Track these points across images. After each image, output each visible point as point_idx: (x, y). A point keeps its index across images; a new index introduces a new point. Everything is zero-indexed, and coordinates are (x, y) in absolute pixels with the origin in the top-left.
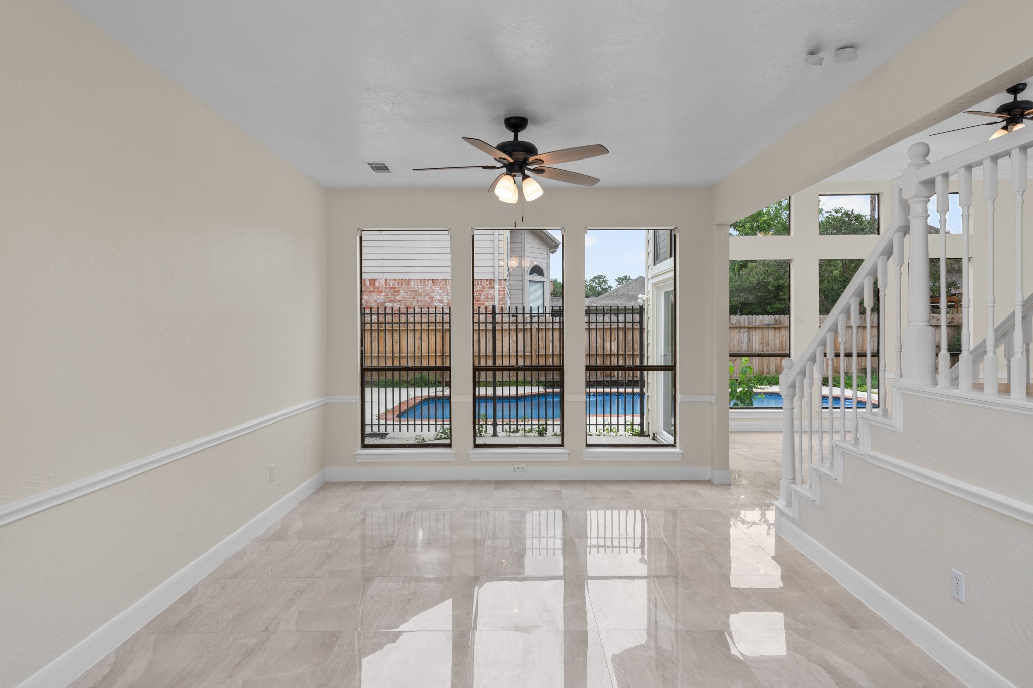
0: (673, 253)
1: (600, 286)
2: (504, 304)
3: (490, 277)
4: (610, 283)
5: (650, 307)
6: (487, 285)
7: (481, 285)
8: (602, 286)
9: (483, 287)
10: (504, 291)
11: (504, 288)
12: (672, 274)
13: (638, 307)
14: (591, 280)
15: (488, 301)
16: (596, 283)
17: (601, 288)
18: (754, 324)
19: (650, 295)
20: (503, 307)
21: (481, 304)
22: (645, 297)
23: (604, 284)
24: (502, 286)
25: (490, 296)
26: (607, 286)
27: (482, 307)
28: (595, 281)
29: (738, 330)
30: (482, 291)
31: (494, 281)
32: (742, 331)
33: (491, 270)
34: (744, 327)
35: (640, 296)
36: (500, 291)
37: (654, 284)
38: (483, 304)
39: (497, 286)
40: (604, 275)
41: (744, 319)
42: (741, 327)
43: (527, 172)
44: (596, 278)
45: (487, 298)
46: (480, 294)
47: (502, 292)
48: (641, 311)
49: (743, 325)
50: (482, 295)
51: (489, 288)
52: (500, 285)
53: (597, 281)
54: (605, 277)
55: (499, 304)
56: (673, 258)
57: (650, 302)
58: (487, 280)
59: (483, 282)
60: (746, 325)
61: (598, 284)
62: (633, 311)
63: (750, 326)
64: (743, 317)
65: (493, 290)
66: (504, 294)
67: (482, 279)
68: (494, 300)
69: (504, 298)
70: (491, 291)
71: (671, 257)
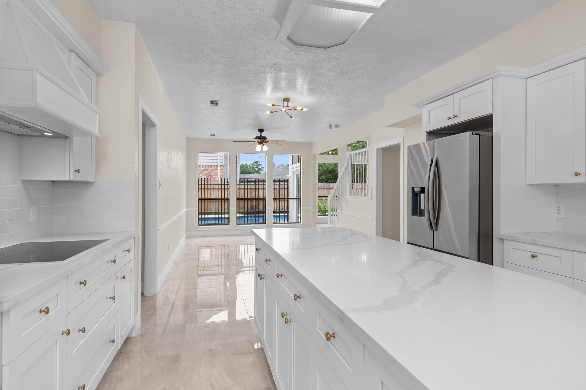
0: (299, 161)
1: (257, 167)
2: (223, 177)
3: (216, 164)
4: (262, 166)
5: (291, 179)
6: (215, 168)
7: (212, 168)
8: (258, 167)
9: (213, 169)
10: (223, 171)
11: (223, 169)
12: (300, 168)
13: (287, 179)
14: (252, 164)
15: (215, 176)
16: (255, 166)
17: (258, 168)
18: (330, 187)
19: (291, 175)
20: (222, 178)
21: (212, 177)
22: (289, 175)
23: (259, 166)
24: (222, 169)
25: (216, 173)
26: (261, 167)
27: (212, 178)
28: (254, 164)
29: (324, 189)
30: (212, 171)
31: (218, 166)
32: (326, 190)
33: (216, 161)
34: (327, 188)
35: (287, 175)
36: (221, 171)
37: (293, 171)
38: (213, 177)
39: (219, 168)
40: (259, 161)
41: (326, 185)
42: (325, 188)
43: (264, 143)
44: (255, 163)
45: (214, 174)
46: (211, 172)
47: (222, 172)
48: (288, 181)
49: (326, 187)
50: (212, 172)
51: (215, 169)
52: (221, 168)
53: (256, 164)
54: (260, 162)
55: (220, 177)
56: (300, 163)
57: (291, 178)
58: (215, 166)
59: (213, 167)
60: (327, 187)
61: (256, 166)
62: (285, 181)
63: (329, 188)
64: (326, 184)
65: (217, 170)
66: (223, 172)
67: (212, 165)
68: (218, 175)
69: (222, 174)
70: (217, 171)
71: (299, 162)
